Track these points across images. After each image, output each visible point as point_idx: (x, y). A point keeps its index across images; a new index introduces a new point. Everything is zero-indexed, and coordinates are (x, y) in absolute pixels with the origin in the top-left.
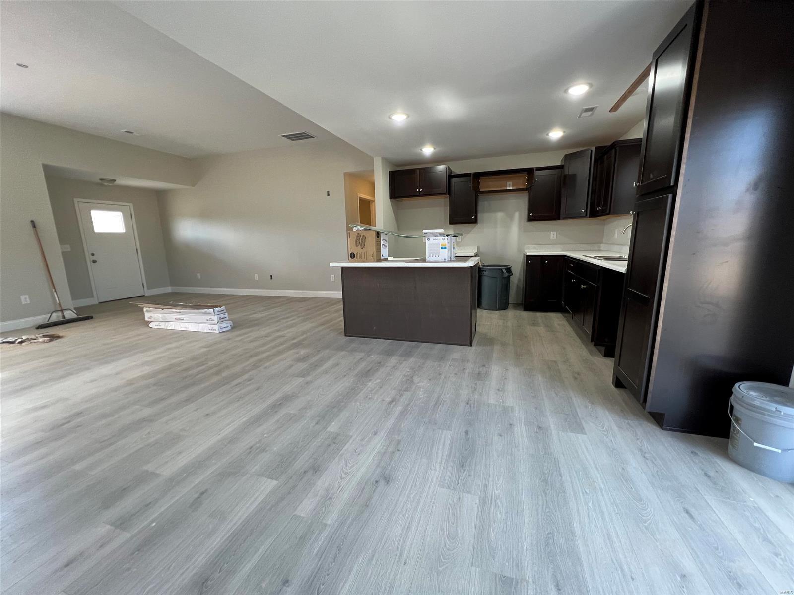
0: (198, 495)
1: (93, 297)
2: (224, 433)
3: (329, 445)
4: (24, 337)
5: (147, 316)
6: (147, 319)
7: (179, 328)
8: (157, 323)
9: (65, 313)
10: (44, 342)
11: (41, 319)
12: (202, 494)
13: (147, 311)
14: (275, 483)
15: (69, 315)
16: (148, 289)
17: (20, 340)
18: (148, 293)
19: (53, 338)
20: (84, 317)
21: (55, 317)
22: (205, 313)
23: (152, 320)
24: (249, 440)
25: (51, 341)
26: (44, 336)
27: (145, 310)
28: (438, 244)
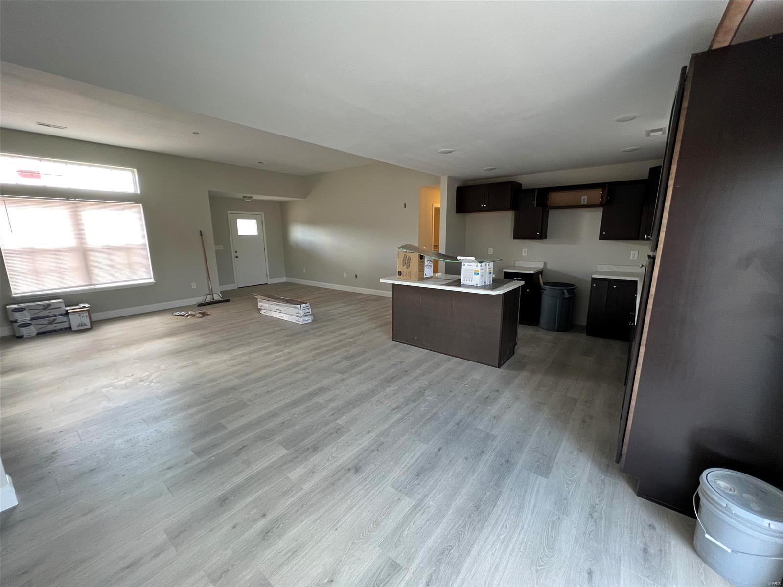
0: (241, 447)
1: (234, 283)
4: (190, 313)
5: (260, 304)
7: (277, 317)
8: (265, 311)
9: (214, 295)
10: (198, 318)
11: (201, 299)
12: (243, 447)
14: (287, 451)
15: (217, 298)
17: (187, 314)
19: (204, 314)
20: (225, 300)
21: (209, 299)
22: (295, 307)
23: (262, 308)
25: (203, 317)
26: (200, 313)
27: (258, 300)
28: (472, 270)
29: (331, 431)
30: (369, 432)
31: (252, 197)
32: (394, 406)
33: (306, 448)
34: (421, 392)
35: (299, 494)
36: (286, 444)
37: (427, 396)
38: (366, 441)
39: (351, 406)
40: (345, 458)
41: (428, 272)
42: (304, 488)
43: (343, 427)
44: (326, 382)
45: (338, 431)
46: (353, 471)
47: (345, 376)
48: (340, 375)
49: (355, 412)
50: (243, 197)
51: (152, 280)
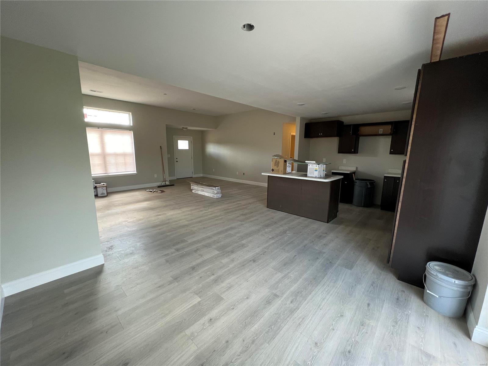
0: (196, 249)
1: (175, 176)
2: (208, 235)
3: (240, 247)
4: (155, 190)
5: (192, 187)
6: (191, 189)
7: (202, 194)
8: (195, 191)
9: (166, 182)
10: (160, 193)
11: (159, 184)
12: (198, 249)
13: (192, 185)
14: (218, 252)
15: (167, 183)
16: (194, 174)
17: (153, 191)
18: (194, 176)
19: (162, 191)
20: (172, 185)
21: (163, 184)
22: (212, 189)
23: (193, 189)
24: (215, 238)
25: (162, 192)
26: (160, 191)
27: (191, 185)
28: (313, 168)
29: (239, 246)
30: (258, 247)
31: (187, 128)
32: (270, 237)
33: (228, 251)
34: (285, 232)
35: (228, 268)
36: (218, 249)
37: (288, 234)
38: (258, 250)
39: (248, 236)
40: (248, 256)
41: (289, 170)
42: (230, 266)
43: (245, 244)
44: (233, 225)
45: (243, 246)
46: (252, 262)
47: (243, 223)
48: (240, 222)
49: (250, 238)
50: (183, 128)
51: (135, 172)
